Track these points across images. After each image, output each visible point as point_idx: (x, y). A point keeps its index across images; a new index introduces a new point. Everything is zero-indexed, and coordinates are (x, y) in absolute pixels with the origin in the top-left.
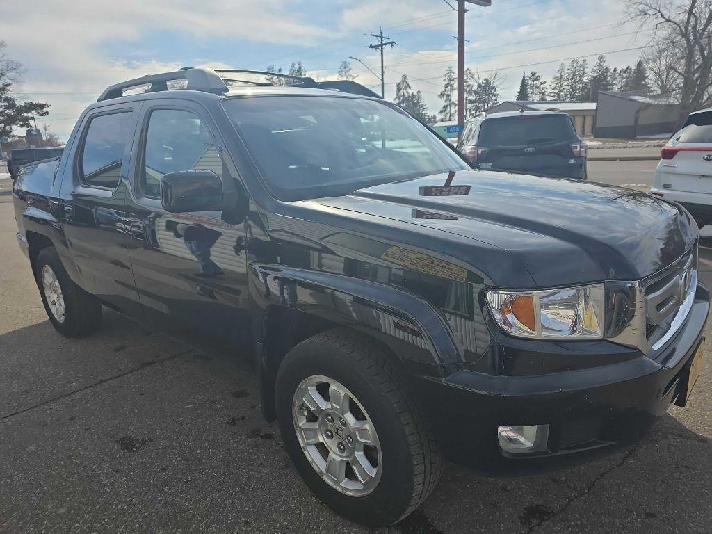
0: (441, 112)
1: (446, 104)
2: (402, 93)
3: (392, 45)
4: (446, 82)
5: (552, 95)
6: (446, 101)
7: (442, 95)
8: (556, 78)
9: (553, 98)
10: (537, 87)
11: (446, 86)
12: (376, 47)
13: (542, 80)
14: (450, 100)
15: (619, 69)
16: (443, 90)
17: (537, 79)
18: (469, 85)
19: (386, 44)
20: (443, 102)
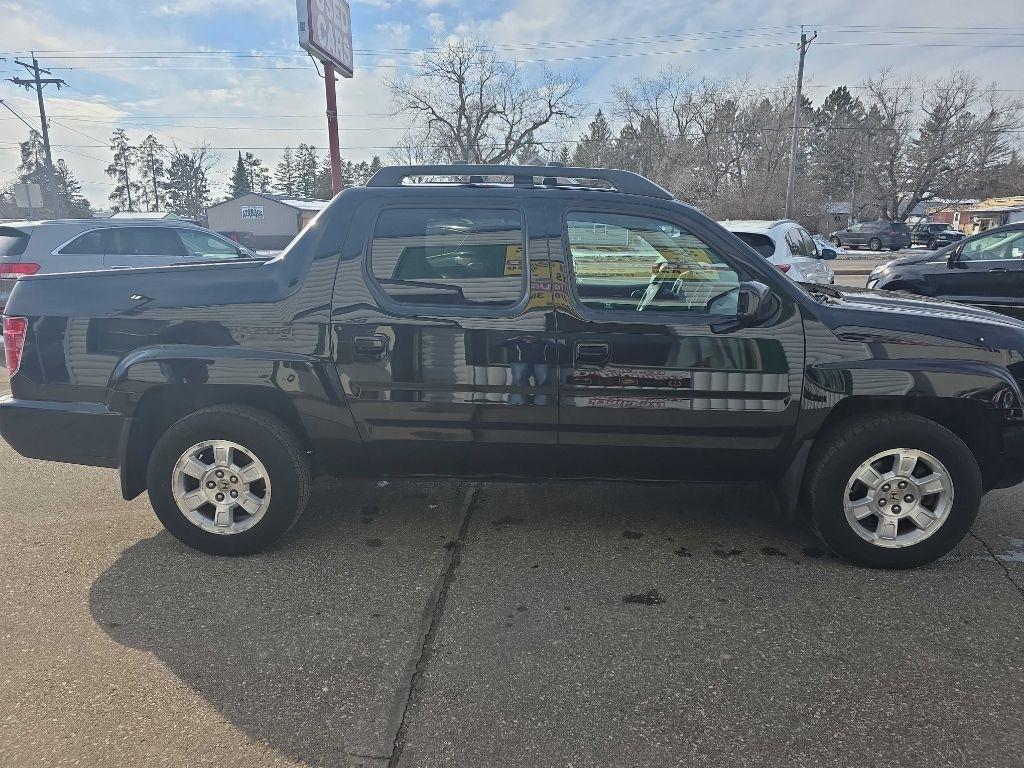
0: (113, 196)
1: (120, 185)
2: (32, 158)
3: (59, 86)
4: (116, 152)
5: (280, 187)
6: (119, 180)
7: (111, 170)
8: (281, 165)
9: (281, 192)
10: (258, 175)
11: (117, 157)
12: (27, 83)
13: (262, 166)
14: (127, 179)
15: (354, 163)
16: (113, 162)
17: (255, 163)
18: (157, 161)
19: (47, 81)
20: (114, 182)
